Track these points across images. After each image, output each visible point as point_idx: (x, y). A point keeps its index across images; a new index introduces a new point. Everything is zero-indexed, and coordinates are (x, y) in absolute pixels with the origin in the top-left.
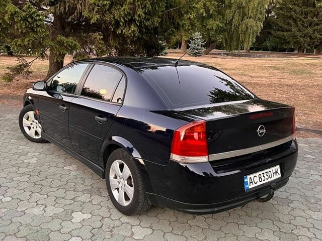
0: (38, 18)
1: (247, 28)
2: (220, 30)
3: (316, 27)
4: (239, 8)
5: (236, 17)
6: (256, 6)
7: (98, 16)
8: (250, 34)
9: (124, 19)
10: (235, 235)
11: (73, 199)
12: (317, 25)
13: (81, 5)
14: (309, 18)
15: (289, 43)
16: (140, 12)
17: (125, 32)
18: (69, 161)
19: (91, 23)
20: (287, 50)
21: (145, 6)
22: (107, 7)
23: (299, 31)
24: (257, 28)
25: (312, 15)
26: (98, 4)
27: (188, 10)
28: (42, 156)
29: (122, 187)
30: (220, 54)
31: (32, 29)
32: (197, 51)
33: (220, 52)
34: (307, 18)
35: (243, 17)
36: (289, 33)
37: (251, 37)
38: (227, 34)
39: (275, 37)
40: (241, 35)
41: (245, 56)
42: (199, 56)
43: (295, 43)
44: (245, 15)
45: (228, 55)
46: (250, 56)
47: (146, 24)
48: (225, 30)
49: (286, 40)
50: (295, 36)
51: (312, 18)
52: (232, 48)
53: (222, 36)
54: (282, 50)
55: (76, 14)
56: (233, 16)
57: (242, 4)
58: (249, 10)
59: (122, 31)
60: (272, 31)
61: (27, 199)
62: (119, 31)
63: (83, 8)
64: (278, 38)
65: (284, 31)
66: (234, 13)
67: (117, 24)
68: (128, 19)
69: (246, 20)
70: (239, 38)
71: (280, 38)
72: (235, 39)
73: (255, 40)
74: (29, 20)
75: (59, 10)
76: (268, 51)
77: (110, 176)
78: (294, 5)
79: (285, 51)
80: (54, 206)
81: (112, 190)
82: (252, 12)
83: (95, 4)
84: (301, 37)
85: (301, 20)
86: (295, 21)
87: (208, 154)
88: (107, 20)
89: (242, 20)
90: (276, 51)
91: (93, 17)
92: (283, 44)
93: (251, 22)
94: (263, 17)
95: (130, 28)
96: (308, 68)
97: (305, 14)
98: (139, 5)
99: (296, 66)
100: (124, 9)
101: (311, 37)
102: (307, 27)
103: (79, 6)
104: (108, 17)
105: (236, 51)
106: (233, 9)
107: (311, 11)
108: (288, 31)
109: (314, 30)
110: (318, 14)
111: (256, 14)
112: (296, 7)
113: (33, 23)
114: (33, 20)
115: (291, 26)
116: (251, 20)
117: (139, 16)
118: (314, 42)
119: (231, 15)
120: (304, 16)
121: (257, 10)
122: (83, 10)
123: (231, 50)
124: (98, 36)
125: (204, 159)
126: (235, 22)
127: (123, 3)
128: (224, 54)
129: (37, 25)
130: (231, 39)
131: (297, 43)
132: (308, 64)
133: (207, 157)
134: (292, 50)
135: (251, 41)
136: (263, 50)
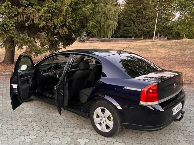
0: (11, 25)
1: (109, 25)
2: (94, 27)
3: (144, 25)
4: (104, 14)
5: (103, 19)
6: (113, 13)
7: (45, 23)
8: (111, 29)
9: (60, 24)
10: (165, 140)
11: (72, 132)
12: (145, 23)
13: (33, 16)
14: (141, 20)
15: (131, 33)
16: (70, 20)
17: (60, 32)
18: (52, 111)
19: (40, 27)
20: (128, 37)
21: (72, 17)
22: (49, 18)
23: (136, 27)
24: (115, 25)
25: (142, 18)
26: (44, 16)
27: (92, 18)
28: (34, 110)
29: (103, 122)
30: (94, 40)
31: (6, 32)
32: (83, 39)
33: (93, 39)
34: (139, 19)
35: (106, 19)
36: (131, 28)
37: (111, 31)
38: (98, 29)
39: (123, 30)
40: (106, 30)
41: (108, 41)
42: (84, 42)
43: (134, 33)
44: (107, 18)
45: (98, 41)
46: (110, 41)
47: (72, 27)
48: (97, 27)
49: (129, 32)
50: (134, 30)
51: (142, 19)
52: (101, 37)
53: (95, 30)
54: (126, 37)
55: (30, 21)
56: (101, 19)
57: (105, 12)
58: (109, 15)
59: (58, 31)
60: (122, 27)
61: (45, 136)
62: (56, 31)
63: (35, 18)
64: (125, 31)
65: (128, 27)
66: (102, 17)
67: (55, 27)
68: (62, 24)
69: (108, 21)
70: (105, 32)
71: (126, 31)
72: (102, 31)
73: (113, 32)
74: (5, 26)
75: (20, 19)
76: (118, 38)
77: (94, 117)
78: (132, 12)
79: (127, 38)
80: (64, 137)
81: (96, 125)
82: (111, 16)
83: (42, 15)
84: (137, 30)
85: (136, 21)
86: (133, 21)
87: (158, 100)
88: (49, 25)
89: (106, 21)
90: (123, 38)
91: (41, 23)
92: (127, 34)
93: (111, 22)
94: (117, 19)
95: (63, 29)
96: (146, 47)
97: (138, 17)
98: (69, 16)
99: (139, 46)
100: (61, 19)
101: (142, 30)
102: (140, 24)
103: (32, 17)
104: (50, 23)
105: (104, 38)
106: (101, 15)
107: (141, 16)
108: (130, 27)
109: (144, 26)
110: (145, 17)
111: (113, 18)
112: (133, 14)
113: (7, 28)
114: (7, 26)
115: (131, 24)
116: (111, 21)
117: (69, 23)
118: (144, 33)
119: (100, 18)
120: (137, 18)
121: (114, 15)
122: (35, 19)
123: (101, 38)
124: (43, 34)
125: (156, 103)
126: (102, 22)
127: (58, 15)
128: (96, 40)
129: (10, 29)
130: (100, 32)
131: (135, 33)
132: (145, 45)
133: (158, 101)
134: (131, 37)
135: (111, 33)
136: (115, 37)
